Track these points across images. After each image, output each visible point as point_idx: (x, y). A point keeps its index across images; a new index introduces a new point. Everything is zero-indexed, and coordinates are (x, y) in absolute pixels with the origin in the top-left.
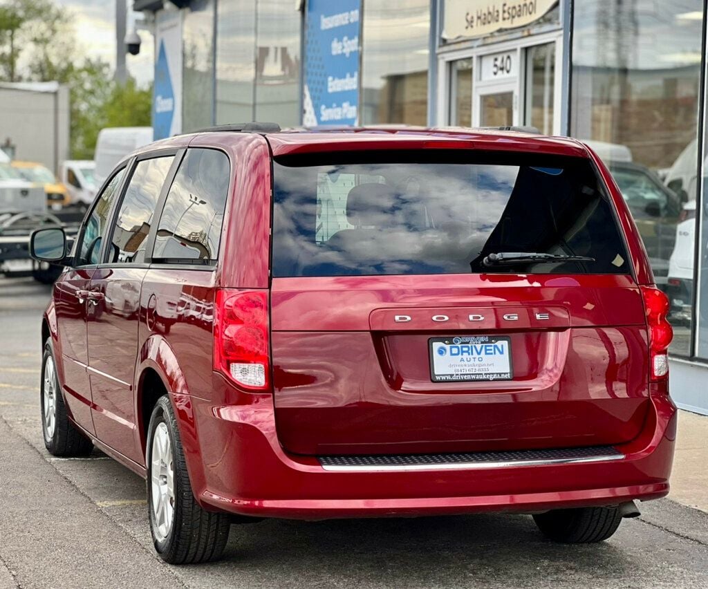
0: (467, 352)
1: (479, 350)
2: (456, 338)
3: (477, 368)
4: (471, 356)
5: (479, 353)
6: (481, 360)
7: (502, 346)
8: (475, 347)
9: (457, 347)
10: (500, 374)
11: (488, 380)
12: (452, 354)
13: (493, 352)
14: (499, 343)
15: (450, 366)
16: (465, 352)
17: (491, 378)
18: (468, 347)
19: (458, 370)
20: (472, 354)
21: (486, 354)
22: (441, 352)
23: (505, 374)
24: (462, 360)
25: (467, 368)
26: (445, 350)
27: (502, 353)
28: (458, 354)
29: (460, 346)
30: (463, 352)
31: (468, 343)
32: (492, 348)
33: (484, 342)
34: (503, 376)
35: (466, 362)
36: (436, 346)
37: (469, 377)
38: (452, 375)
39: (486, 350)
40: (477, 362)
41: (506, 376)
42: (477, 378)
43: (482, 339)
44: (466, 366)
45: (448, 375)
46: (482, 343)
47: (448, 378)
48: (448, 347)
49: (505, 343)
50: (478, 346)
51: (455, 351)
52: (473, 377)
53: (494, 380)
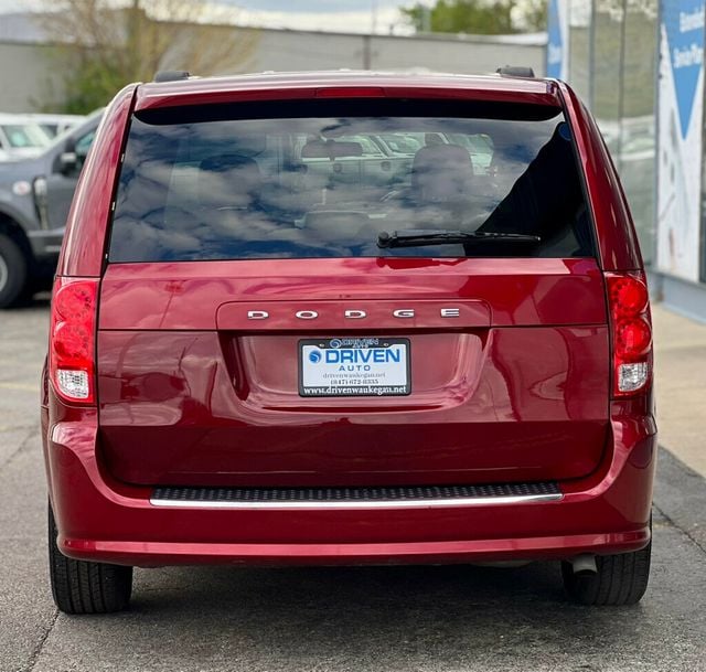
0: (350, 358)
1: (365, 357)
2: (335, 339)
3: (362, 379)
4: (354, 364)
5: (365, 361)
6: (367, 368)
7: (398, 351)
8: (360, 352)
9: (337, 352)
10: (392, 387)
11: (377, 395)
12: (328, 361)
13: (384, 358)
14: (394, 348)
15: (326, 376)
16: (347, 358)
17: (380, 392)
18: (351, 352)
19: (336, 382)
20: (356, 361)
21: (375, 361)
22: (313, 358)
23: (399, 387)
24: (342, 368)
25: (349, 379)
26: (319, 355)
27: (397, 360)
28: (337, 361)
29: (339, 350)
30: (343, 358)
31: (351, 347)
32: (384, 353)
33: (373, 346)
34: (396, 390)
35: (347, 372)
36: (308, 350)
37: (349, 391)
38: (326, 388)
39: (375, 356)
40: (362, 371)
41: (400, 390)
42: (361, 392)
43: (370, 342)
44: (346, 376)
45: (321, 388)
46: (370, 347)
47: (322, 391)
48: (323, 352)
49: (402, 348)
50: (365, 352)
51: (333, 356)
52: (355, 391)
53: (384, 395)
